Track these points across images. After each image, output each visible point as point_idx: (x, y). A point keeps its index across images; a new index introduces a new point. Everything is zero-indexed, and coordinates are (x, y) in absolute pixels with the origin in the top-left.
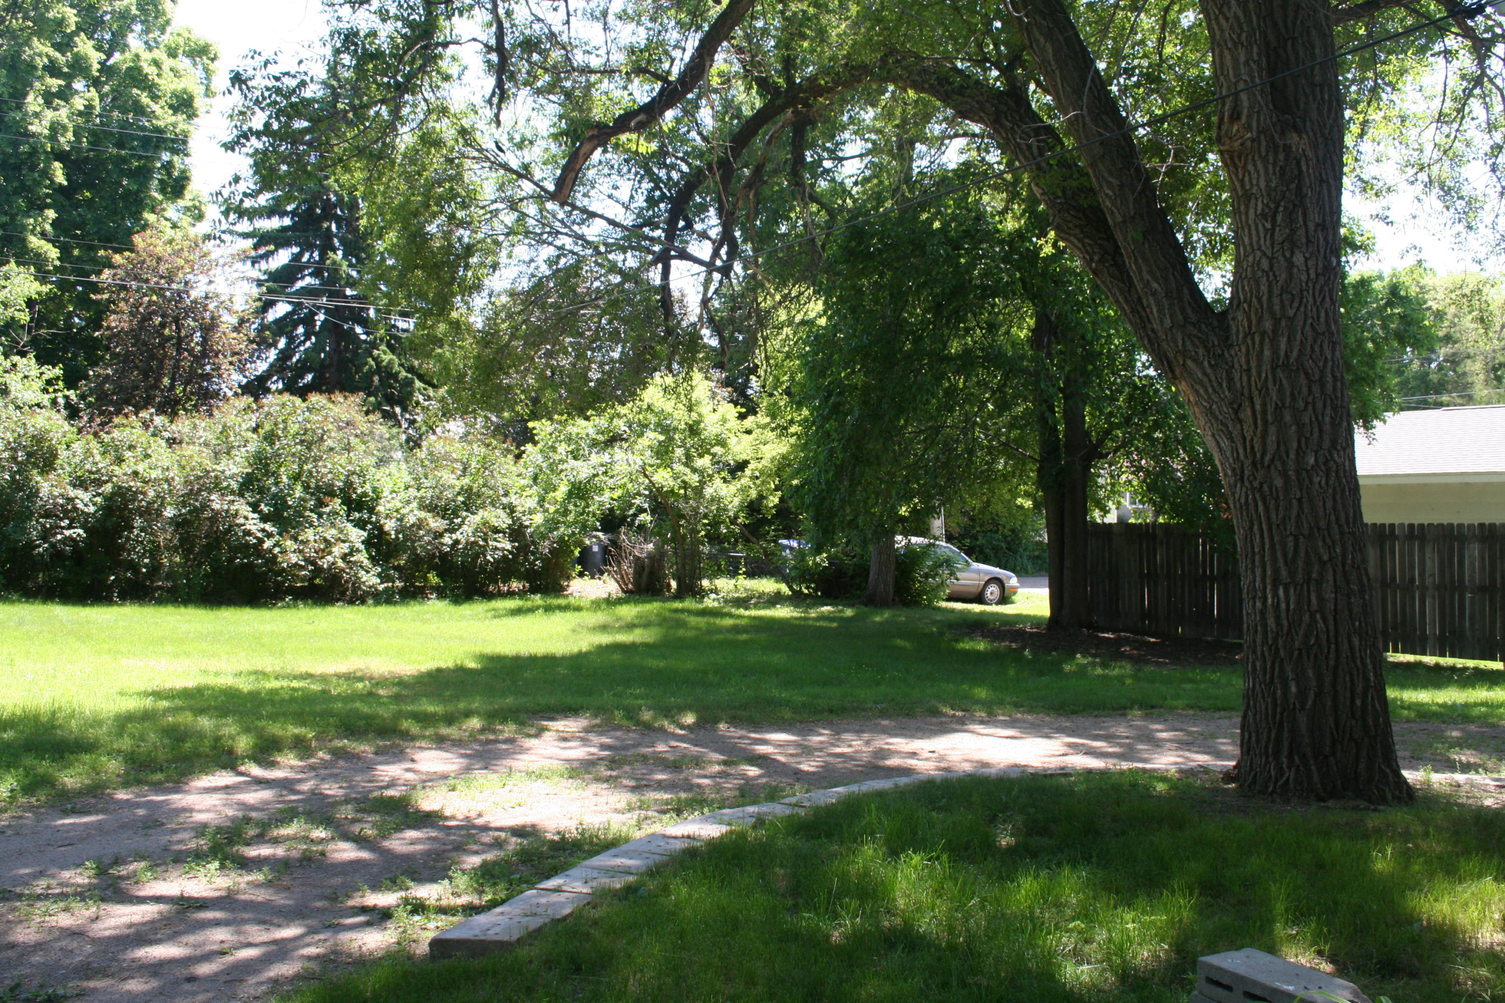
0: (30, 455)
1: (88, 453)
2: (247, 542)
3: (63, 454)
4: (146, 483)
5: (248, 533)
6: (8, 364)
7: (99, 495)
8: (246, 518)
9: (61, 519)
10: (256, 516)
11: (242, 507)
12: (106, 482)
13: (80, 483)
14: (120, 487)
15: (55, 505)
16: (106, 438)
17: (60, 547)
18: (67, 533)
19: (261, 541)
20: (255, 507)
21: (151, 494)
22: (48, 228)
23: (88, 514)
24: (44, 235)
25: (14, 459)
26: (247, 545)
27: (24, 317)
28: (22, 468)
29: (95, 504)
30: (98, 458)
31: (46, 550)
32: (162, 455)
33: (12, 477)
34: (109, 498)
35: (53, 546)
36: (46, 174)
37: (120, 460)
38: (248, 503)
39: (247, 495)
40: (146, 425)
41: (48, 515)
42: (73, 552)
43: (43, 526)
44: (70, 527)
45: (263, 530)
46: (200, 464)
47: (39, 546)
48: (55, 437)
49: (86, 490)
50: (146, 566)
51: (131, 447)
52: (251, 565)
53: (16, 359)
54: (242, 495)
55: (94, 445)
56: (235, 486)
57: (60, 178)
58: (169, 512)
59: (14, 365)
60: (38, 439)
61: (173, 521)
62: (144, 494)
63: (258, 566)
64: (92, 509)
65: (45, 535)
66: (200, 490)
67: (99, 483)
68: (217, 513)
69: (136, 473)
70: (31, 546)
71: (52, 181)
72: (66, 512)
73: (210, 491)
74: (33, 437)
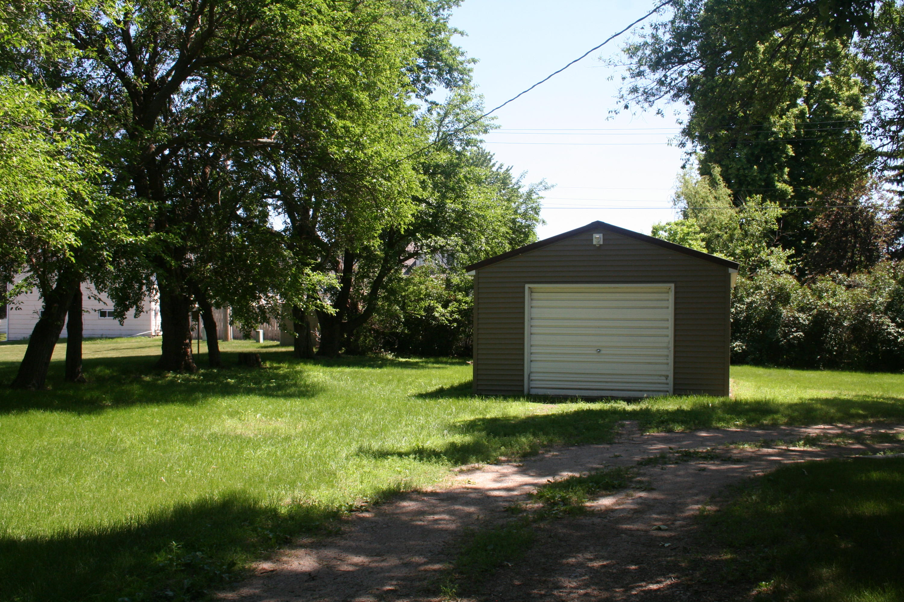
0: (777, 297)
1: (804, 295)
2: (889, 338)
3: (793, 296)
4: (833, 308)
5: (890, 333)
6: (769, 251)
7: (810, 315)
8: (888, 326)
9: (793, 328)
10: (893, 324)
11: (887, 321)
12: (814, 309)
13: (802, 309)
14: (820, 311)
15: (789, 320)
16: (814, 286)
17: (792, 341)
18: (795, 334)
19: (897, 338)
20: (893, 320)
21: (836, 314)
22: (786, 177)
23: (805, 325)
24: (785, 182)
25: (769, 299)
26: (889, 340)
27: (776, 227)
28: (774, 303)
29: (808, 320)
30: (810, 297)
31: (785, 343)
32: (843, 294)
33: (769, 307)
34: (815, 317)
35: (788, 341)
36: (784, 151)
37: (820, 298)
38: (890, 318)
39: (889, 313)
40: (834, 279)
41: (786, 326)
42: (798, 344)
43: (784, 331)
44: (796, 331)
45: (898, 332)
46: (862, 298)
47: (782, 341)
48: (788, 288)
49: (805, 313)
50: (836, 351)
51: (827, 291)
52: (891, 351)
53: (773, 248)
54: (886, 314)
55: (808, 292)
56: (882, 308)
57: (791, 153)
58: (846, 324)
59: (772, 252)
60: (781, 288)
61: (848, 328)
62: (833, 314)
63: (895, 350)
64: (807, 322)
65: (785, 335)
66: (863, 312)
67: (811, 309)
68: (872, 323)
69: (828, 304)
70: (778, 341)
71: (787, 155)
72: (795, 324)
73: (869, 312)
74: (779, 288)
